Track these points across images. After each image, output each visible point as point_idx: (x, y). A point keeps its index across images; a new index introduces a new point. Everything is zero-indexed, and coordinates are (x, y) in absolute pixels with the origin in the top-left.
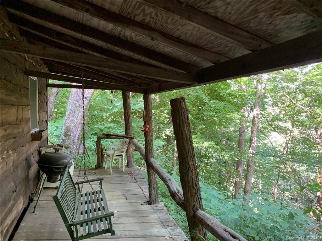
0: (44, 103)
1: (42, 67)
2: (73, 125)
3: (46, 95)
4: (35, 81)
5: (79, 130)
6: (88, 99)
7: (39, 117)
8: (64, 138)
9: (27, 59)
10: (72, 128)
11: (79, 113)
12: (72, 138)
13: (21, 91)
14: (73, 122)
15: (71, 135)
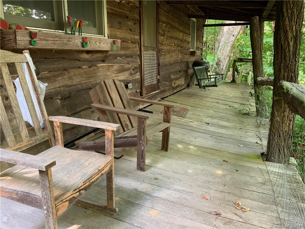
0: (200, 37)
1: (200, 13)
2: (222, 57)
3: (202, 32)
4: (195, 22)
5: (227, 61)
6: (235, 36)
7: (196, 44)
8: (216, 66)
9: (190, 8)
10: (222, 59)
11: (227, 48)
12: (221, 67)
13: (185, 26)
14: (223, 54)
15: (221, 64)
